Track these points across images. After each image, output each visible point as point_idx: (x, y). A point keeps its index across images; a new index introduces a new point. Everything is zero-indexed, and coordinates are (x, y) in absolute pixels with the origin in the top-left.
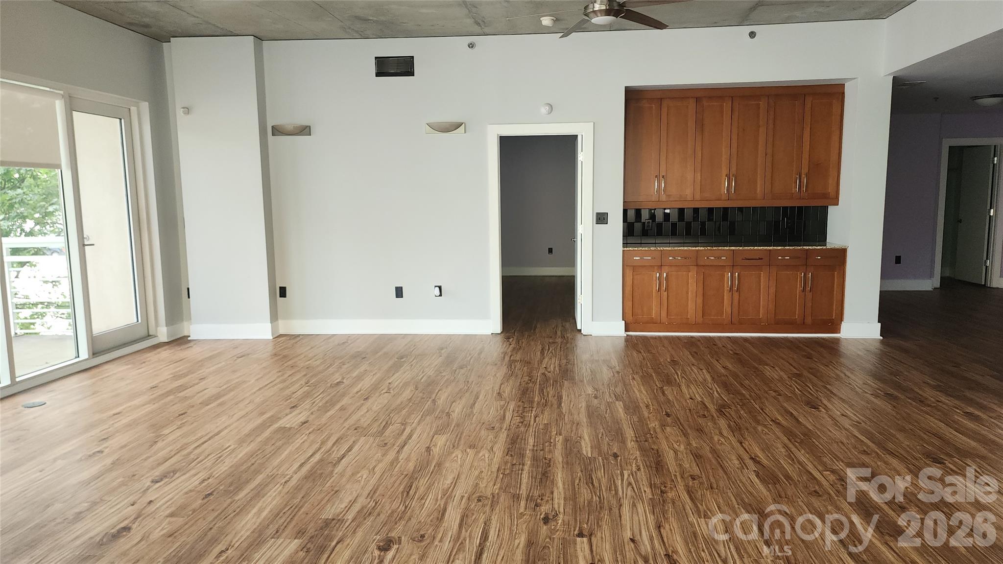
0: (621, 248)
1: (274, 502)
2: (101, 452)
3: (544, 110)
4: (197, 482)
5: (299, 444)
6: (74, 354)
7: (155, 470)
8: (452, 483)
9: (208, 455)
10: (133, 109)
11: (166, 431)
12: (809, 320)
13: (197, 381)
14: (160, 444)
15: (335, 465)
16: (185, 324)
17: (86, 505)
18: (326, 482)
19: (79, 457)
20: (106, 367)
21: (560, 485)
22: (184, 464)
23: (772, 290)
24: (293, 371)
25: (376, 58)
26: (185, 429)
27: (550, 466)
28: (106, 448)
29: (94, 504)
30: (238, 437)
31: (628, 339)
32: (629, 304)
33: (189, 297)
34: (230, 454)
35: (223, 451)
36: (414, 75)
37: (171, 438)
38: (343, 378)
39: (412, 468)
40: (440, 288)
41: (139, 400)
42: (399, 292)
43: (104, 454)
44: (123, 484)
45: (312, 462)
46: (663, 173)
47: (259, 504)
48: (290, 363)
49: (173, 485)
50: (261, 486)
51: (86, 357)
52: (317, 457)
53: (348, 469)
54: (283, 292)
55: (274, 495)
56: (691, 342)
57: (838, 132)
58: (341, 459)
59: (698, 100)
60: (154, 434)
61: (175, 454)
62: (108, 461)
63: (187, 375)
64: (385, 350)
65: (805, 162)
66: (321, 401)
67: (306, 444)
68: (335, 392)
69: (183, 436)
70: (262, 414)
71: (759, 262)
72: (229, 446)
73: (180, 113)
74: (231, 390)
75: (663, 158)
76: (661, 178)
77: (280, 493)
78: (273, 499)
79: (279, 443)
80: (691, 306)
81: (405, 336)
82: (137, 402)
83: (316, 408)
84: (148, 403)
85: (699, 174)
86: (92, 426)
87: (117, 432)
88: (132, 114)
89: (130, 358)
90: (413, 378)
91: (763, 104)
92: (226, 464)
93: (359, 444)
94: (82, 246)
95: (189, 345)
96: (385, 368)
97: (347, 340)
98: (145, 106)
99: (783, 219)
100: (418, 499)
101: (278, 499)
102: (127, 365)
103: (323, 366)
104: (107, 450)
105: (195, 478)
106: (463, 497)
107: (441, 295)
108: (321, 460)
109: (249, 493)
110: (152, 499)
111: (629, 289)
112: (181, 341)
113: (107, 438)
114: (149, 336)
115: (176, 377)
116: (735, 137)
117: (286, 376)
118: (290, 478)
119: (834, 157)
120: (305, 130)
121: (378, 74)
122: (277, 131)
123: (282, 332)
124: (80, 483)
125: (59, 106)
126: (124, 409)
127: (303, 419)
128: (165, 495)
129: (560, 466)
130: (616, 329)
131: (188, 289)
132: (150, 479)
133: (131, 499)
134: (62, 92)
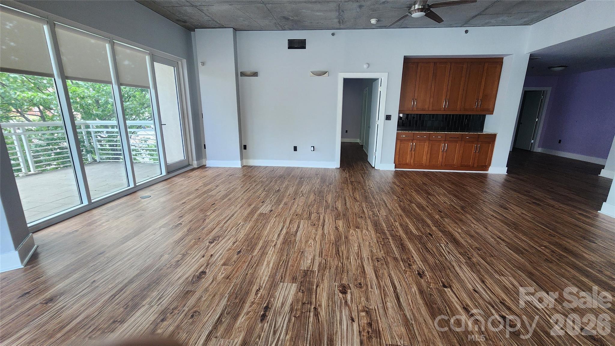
0: (396, 132)
1: (273, 258)
2: (181, 224)
3: (365, 66)
4: (231, 244)
5: (273, 223)
6: (160, 173)
7: (209, 236)
8: (358, 249)
9: (232, 228)
10: (180, 62)
11: (208, 214)
12: (476, 165)
13: (215, 187)
14: (207, 221)
15: (295, 236)
16: (204, 160)
17: (180, 256)
18: (294, 246)
19: (171, 227)
20: (174, 179)
21: (414, 252)
22: (222, 232)
23: (461, 152)
24: (256, 184)
25: (288, 40)
26: (217, 212)
27: (402, 240)
28: (183, 221)
29: (184, 255)
30: (243, 218)
31: (396, 172)
32: (397, 156)
33: (205, 148)
34: (242, 227)
35: (238, 226)
36: (305, 49)
37: (212, 217)
38: (280, 188)
39: (334, 239)
40: (314, 147)
41: (192, 196)
42: (295, 149)
43: (183, 225)
44: (195, 244)
45: (284, 234)
46: (416, 98)
47: (266, 259)
48: (253, 179)
49: (220, 245)
50: (263, 247)
51: (165, 174)
52: (284, 231)
53: (303, 238)
54: (245, 147)
55: (272, 253)
56: (425, 174)
57: (498, 81)
58: (297, 232)
59: (435, 63)
60: (203, 215)
61: (216, 227)
62: (185, 229)
63: (210, 184)
64: (292, 174)
65: (481, 95)
66: (274, 199)
67: (277, 223)
68: (279, 195)
69: (217, 216)
70: (250, 205)
71: (457, 139)
72: (240, 223)
73: (200, 65)
74: (232, 193)
75: (417, 90)
76: (415, 100)
77: (274, 252)
78: (272, 256)
79: (264, 222)
80: (424, 158)
81: (298, 168)
82: (191, 197)
83: (273, 203)
84: (196, 198)
85: (432, 99)
86: (173, 209)
87: (186, 213)
88: (179, 64)
89: (183, 175)
90: (311, 189)
91: (465, 66)
92: (242, 233)
93: (302, 224)
94: (161, 125)
95: (207, 169)
96: (296, 183)
97: (273, 169)
98: (185, 61)
99: (465, 120)
100: (346, 259)
101: (275, 256)
102: (182, 178)
103: (268, 181)
104: (183, 223)
105: (229, 241)
106: (368, 258)
107: (314, 151)
108: (287, 233)
109: (259, 251)
110: (212, 253)
111: (398, 150)
112: (202, 167)
113: (182, 216)
114: (189, 165)
115: (205, 185)
116: (450, 82)
117: (254, 186)
118: (276, 243)
119: (494, 92)
120: (255, 74)
121: (289, 48)
122: (243, 74)
123: (244, 164)
124: (174, 242)
125: (147, 58)
126: (186, 200)
127: (269, 209)
128: (218, 251)
129: (407, 240)
130: (391, 167)
131: (205, 145)
132: (208, 241)
133: (202, 253)
134: (148, 52)
